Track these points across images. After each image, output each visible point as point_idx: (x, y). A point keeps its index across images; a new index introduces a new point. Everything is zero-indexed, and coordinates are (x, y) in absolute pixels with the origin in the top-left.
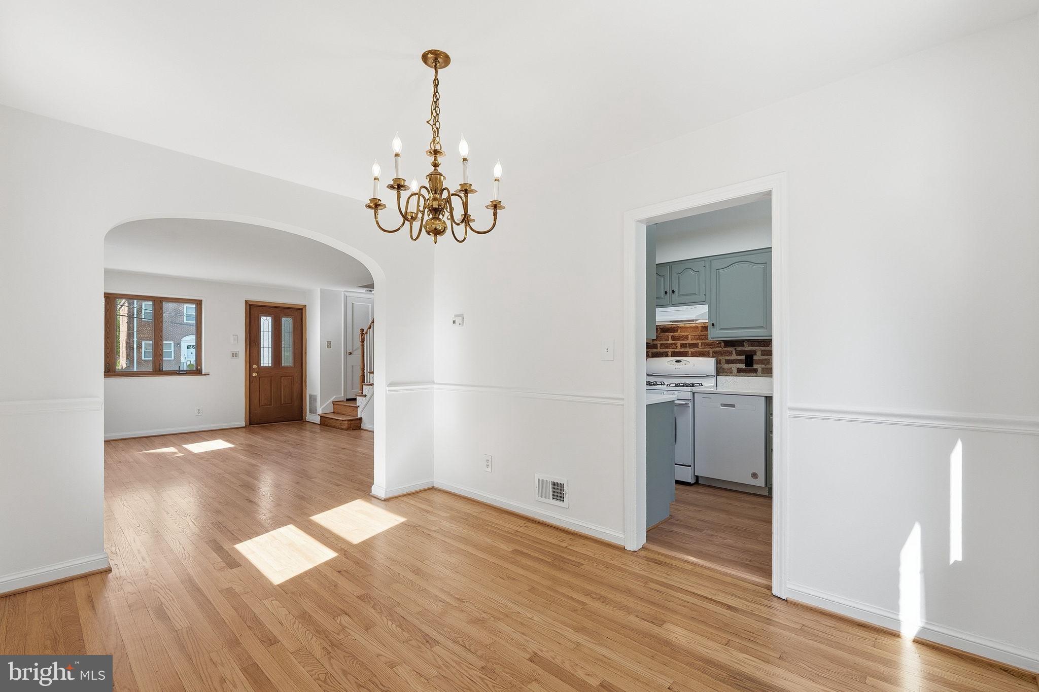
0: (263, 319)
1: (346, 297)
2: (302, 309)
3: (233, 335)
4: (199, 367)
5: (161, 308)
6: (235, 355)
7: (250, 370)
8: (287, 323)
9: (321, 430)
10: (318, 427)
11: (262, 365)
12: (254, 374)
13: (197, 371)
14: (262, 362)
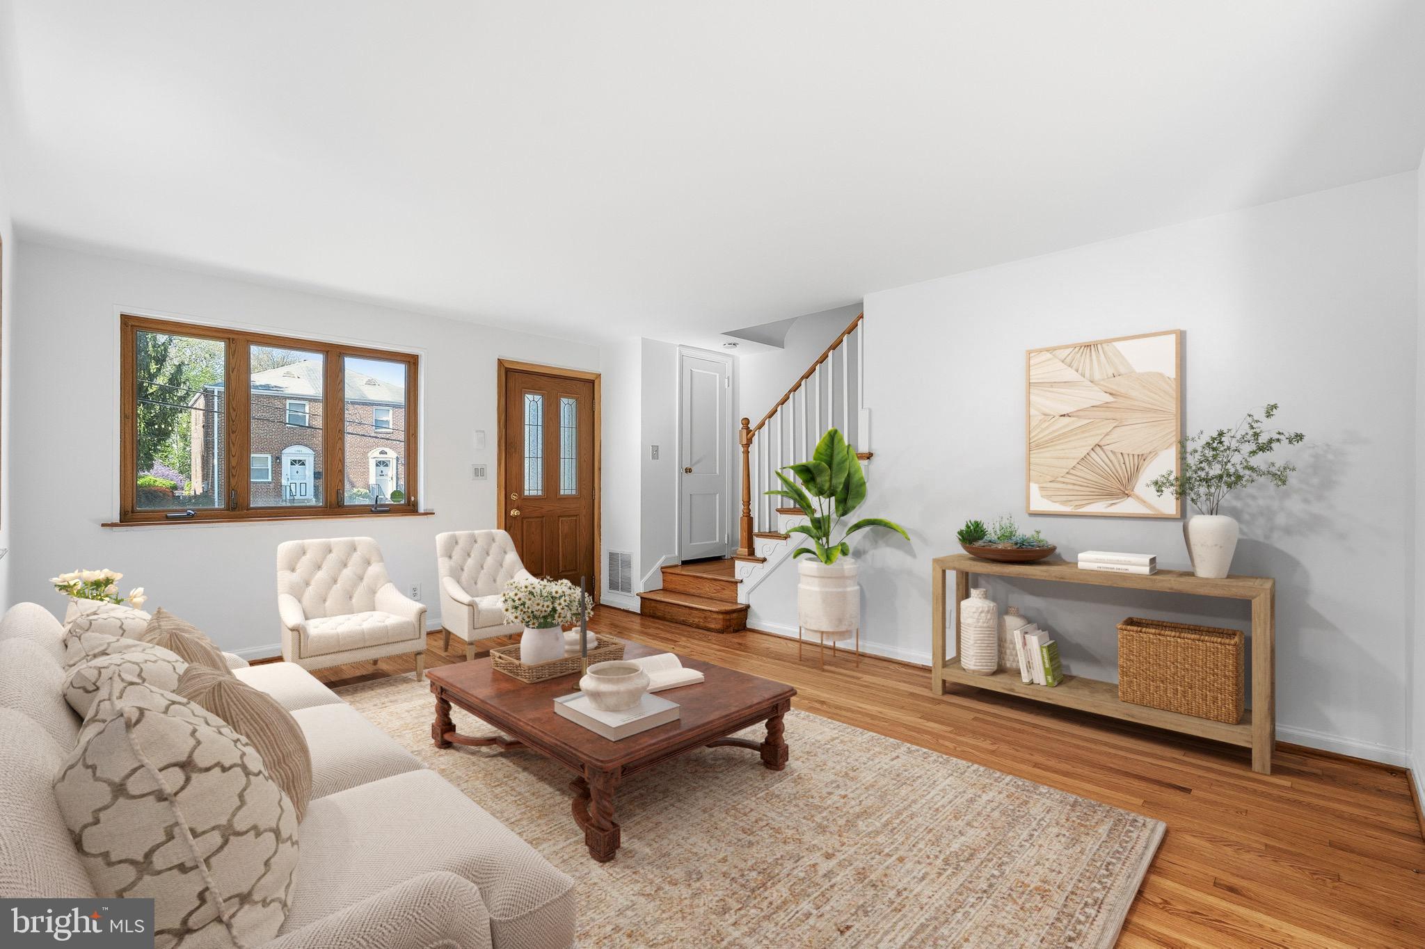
0: (528, 398)
1: (682, 357)
2: (593, 382)
3: (477, 431)
4: (413, 499)
5: (341, 370)
6: (479, 472)
7: (507, 504)
8: (567, 407)
9: (643, 625)
10: (638, 620)
11: (526, 493)
12: (514, 512)
13: (407, 505)
14: (526, 487)
